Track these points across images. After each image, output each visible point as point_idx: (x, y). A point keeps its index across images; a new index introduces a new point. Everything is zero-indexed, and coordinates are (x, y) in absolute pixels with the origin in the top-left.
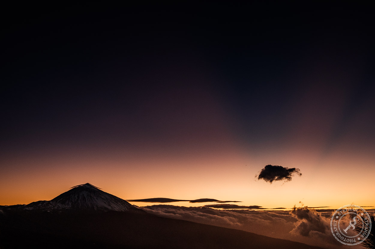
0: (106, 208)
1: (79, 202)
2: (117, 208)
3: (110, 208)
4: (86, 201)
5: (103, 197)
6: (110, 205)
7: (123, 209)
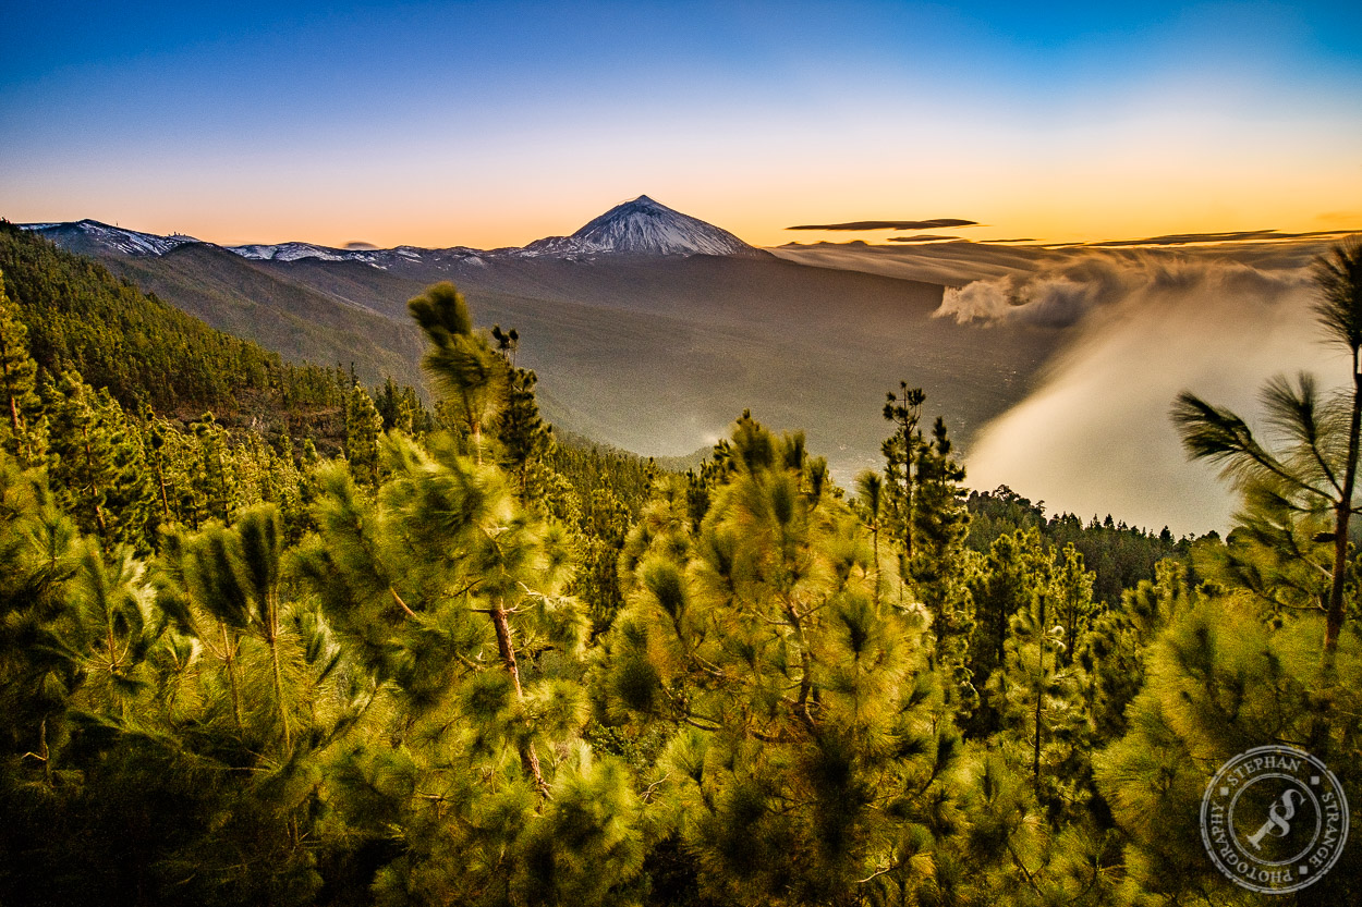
0: (686, 250)
1: (630, 236)
2: (709, 247)
3: (695, 248)
4: (642, 235)
5: (678, 224)
6: (694, 243)
7: (724, 249)
